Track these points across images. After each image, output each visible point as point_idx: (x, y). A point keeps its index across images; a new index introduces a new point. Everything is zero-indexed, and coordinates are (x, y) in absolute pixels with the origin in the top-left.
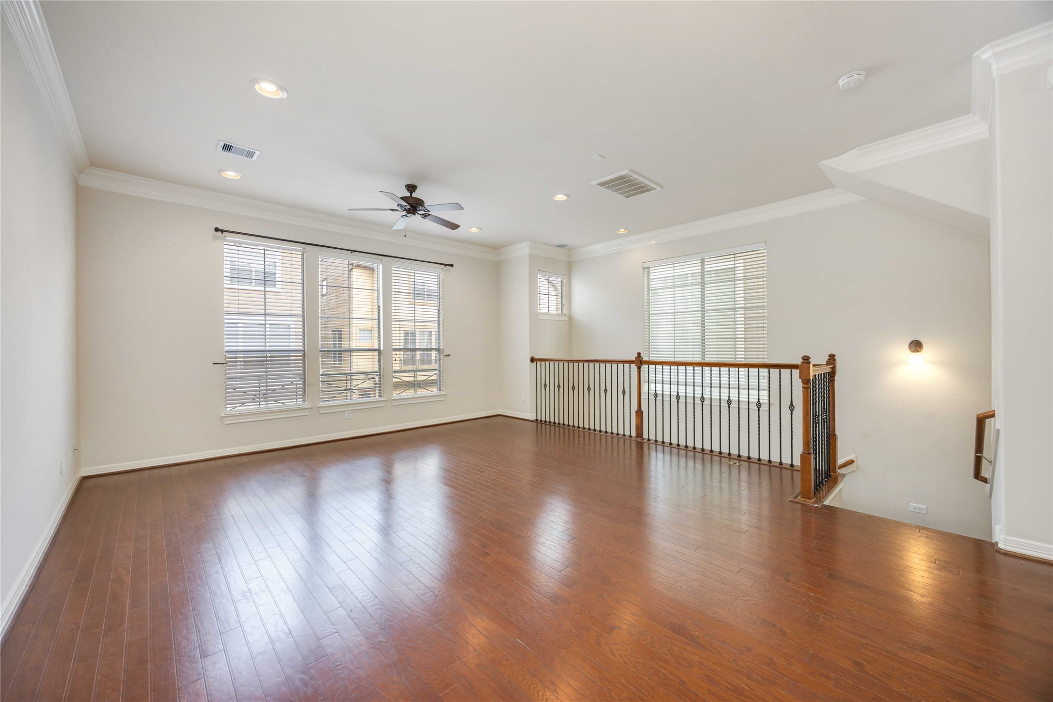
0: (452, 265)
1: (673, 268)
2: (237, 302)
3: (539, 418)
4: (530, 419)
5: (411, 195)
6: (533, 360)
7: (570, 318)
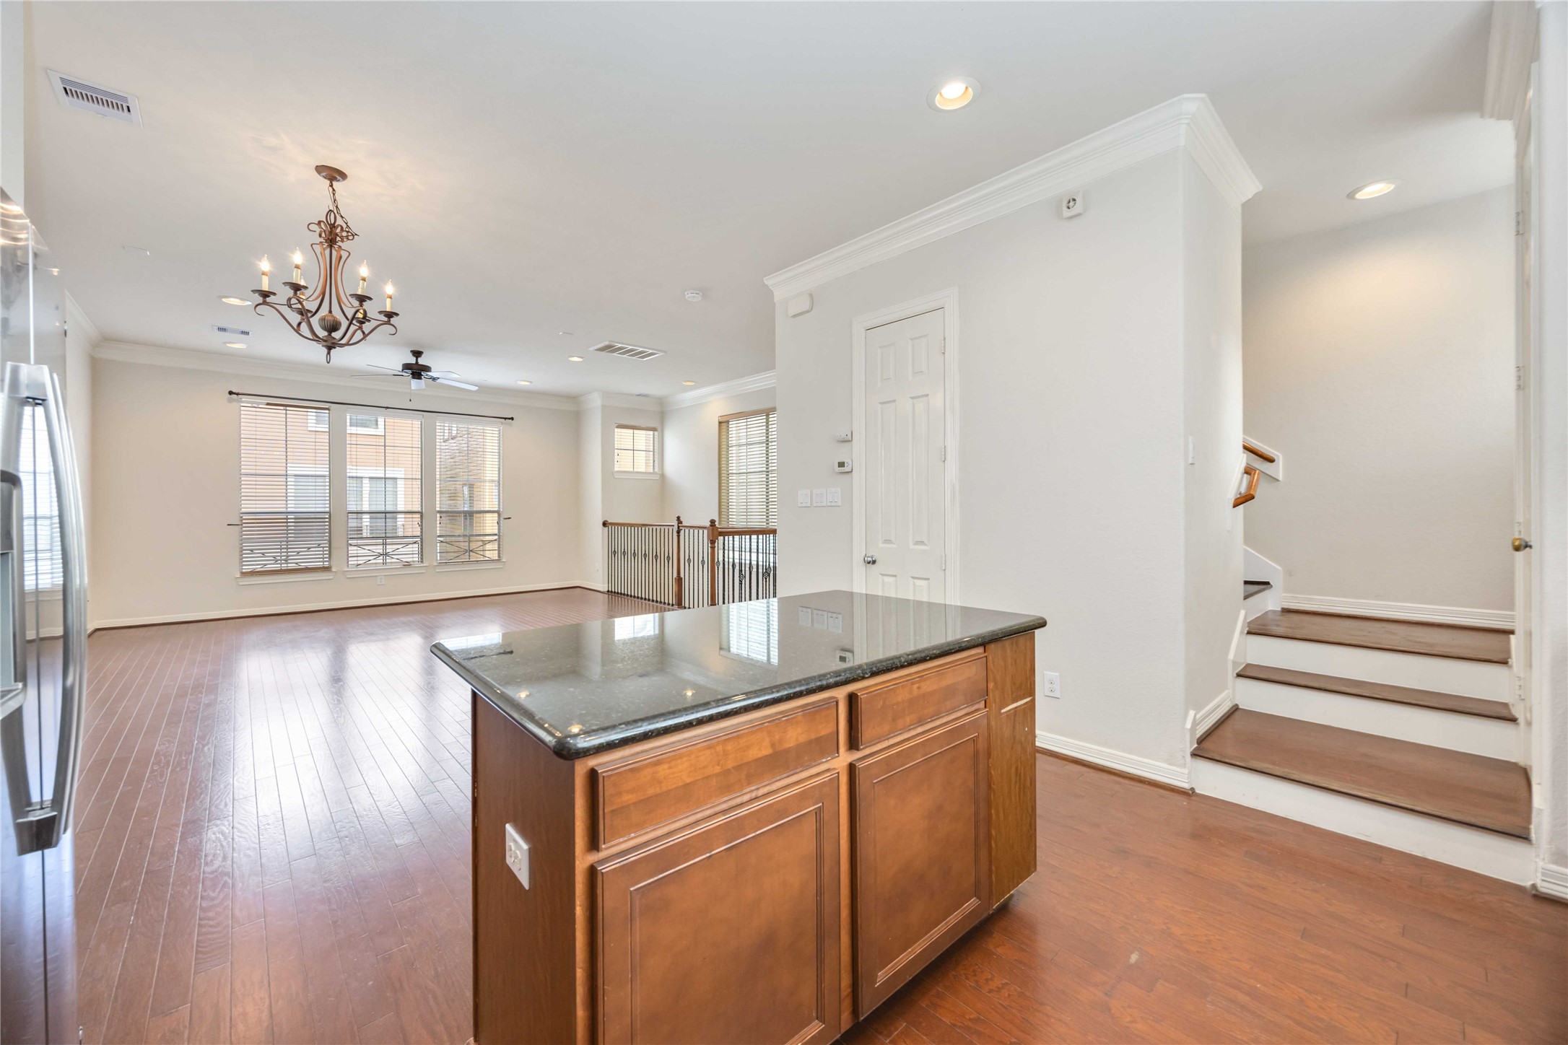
0: (512, 419)
1: (745, 424)
2: (255, 463)
3: (610, 590)
4: (602, 590)
5: (417, 360)
6: (605, 524)
7: (663, 476)
